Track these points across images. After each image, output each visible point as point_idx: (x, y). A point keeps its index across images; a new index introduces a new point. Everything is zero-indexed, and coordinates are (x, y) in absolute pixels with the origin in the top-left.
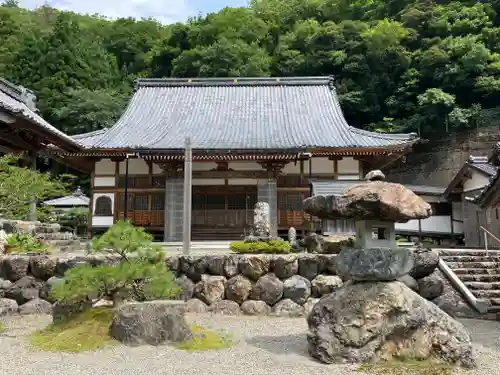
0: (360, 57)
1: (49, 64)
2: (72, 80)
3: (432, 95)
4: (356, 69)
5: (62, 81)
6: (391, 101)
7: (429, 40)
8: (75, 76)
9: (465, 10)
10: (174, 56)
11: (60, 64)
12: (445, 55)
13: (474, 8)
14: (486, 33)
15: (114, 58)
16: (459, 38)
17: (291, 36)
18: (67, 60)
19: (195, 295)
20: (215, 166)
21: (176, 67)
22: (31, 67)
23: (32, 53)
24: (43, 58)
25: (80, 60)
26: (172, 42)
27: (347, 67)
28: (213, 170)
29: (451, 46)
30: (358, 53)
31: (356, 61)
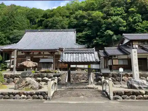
0: (91, 21)
1: (9, 23)
2: (15, 27)
3: (107, 32)
4: (90, 24)
5: (12, 28)
6: (99, 33)
7: (109, 17)
8: (16, 26)
9: (118, 9)
10: (43, 20)
11: (12, 23)
12: (111, 21)
13: (120, 8)
14: (123, 15)
15: (29, 21)
16: (116, 17)
17: (74, 15)
18: (14, 22)
19: (13, 82)
20: (38, 53)
21: (43, 24)
22: (4, 24)
23: (4, 20)
24: (7, 22)
25: (18, 22)
26: (43, 17)
27: (88, 24)
28: (38, 54)
29: (113, 19)
30: (91, 20)
31: (90, 22)
